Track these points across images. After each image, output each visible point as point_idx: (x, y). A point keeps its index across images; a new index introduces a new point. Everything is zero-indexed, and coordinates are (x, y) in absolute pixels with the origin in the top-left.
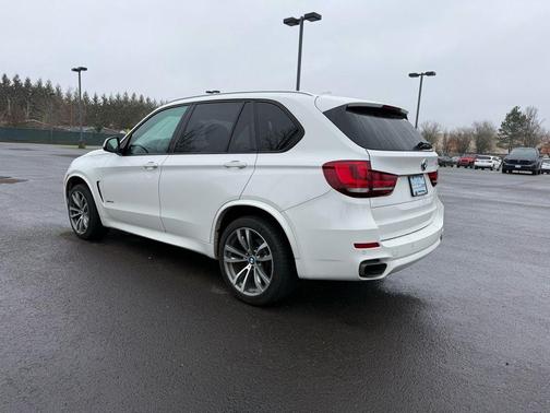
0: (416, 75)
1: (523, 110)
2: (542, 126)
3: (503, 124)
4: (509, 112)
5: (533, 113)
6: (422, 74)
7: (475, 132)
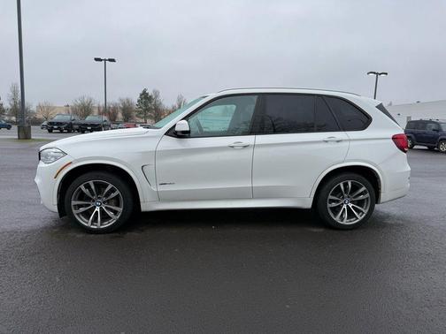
0: (101, 60)
1: (150, 92)
2: (163, 103)
3: (138, 101)
4: (141, 92)
5: (156, 93)
6: (105, 60)
7: (121, 106)
